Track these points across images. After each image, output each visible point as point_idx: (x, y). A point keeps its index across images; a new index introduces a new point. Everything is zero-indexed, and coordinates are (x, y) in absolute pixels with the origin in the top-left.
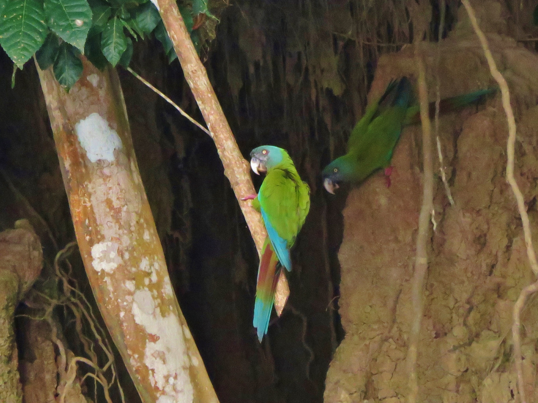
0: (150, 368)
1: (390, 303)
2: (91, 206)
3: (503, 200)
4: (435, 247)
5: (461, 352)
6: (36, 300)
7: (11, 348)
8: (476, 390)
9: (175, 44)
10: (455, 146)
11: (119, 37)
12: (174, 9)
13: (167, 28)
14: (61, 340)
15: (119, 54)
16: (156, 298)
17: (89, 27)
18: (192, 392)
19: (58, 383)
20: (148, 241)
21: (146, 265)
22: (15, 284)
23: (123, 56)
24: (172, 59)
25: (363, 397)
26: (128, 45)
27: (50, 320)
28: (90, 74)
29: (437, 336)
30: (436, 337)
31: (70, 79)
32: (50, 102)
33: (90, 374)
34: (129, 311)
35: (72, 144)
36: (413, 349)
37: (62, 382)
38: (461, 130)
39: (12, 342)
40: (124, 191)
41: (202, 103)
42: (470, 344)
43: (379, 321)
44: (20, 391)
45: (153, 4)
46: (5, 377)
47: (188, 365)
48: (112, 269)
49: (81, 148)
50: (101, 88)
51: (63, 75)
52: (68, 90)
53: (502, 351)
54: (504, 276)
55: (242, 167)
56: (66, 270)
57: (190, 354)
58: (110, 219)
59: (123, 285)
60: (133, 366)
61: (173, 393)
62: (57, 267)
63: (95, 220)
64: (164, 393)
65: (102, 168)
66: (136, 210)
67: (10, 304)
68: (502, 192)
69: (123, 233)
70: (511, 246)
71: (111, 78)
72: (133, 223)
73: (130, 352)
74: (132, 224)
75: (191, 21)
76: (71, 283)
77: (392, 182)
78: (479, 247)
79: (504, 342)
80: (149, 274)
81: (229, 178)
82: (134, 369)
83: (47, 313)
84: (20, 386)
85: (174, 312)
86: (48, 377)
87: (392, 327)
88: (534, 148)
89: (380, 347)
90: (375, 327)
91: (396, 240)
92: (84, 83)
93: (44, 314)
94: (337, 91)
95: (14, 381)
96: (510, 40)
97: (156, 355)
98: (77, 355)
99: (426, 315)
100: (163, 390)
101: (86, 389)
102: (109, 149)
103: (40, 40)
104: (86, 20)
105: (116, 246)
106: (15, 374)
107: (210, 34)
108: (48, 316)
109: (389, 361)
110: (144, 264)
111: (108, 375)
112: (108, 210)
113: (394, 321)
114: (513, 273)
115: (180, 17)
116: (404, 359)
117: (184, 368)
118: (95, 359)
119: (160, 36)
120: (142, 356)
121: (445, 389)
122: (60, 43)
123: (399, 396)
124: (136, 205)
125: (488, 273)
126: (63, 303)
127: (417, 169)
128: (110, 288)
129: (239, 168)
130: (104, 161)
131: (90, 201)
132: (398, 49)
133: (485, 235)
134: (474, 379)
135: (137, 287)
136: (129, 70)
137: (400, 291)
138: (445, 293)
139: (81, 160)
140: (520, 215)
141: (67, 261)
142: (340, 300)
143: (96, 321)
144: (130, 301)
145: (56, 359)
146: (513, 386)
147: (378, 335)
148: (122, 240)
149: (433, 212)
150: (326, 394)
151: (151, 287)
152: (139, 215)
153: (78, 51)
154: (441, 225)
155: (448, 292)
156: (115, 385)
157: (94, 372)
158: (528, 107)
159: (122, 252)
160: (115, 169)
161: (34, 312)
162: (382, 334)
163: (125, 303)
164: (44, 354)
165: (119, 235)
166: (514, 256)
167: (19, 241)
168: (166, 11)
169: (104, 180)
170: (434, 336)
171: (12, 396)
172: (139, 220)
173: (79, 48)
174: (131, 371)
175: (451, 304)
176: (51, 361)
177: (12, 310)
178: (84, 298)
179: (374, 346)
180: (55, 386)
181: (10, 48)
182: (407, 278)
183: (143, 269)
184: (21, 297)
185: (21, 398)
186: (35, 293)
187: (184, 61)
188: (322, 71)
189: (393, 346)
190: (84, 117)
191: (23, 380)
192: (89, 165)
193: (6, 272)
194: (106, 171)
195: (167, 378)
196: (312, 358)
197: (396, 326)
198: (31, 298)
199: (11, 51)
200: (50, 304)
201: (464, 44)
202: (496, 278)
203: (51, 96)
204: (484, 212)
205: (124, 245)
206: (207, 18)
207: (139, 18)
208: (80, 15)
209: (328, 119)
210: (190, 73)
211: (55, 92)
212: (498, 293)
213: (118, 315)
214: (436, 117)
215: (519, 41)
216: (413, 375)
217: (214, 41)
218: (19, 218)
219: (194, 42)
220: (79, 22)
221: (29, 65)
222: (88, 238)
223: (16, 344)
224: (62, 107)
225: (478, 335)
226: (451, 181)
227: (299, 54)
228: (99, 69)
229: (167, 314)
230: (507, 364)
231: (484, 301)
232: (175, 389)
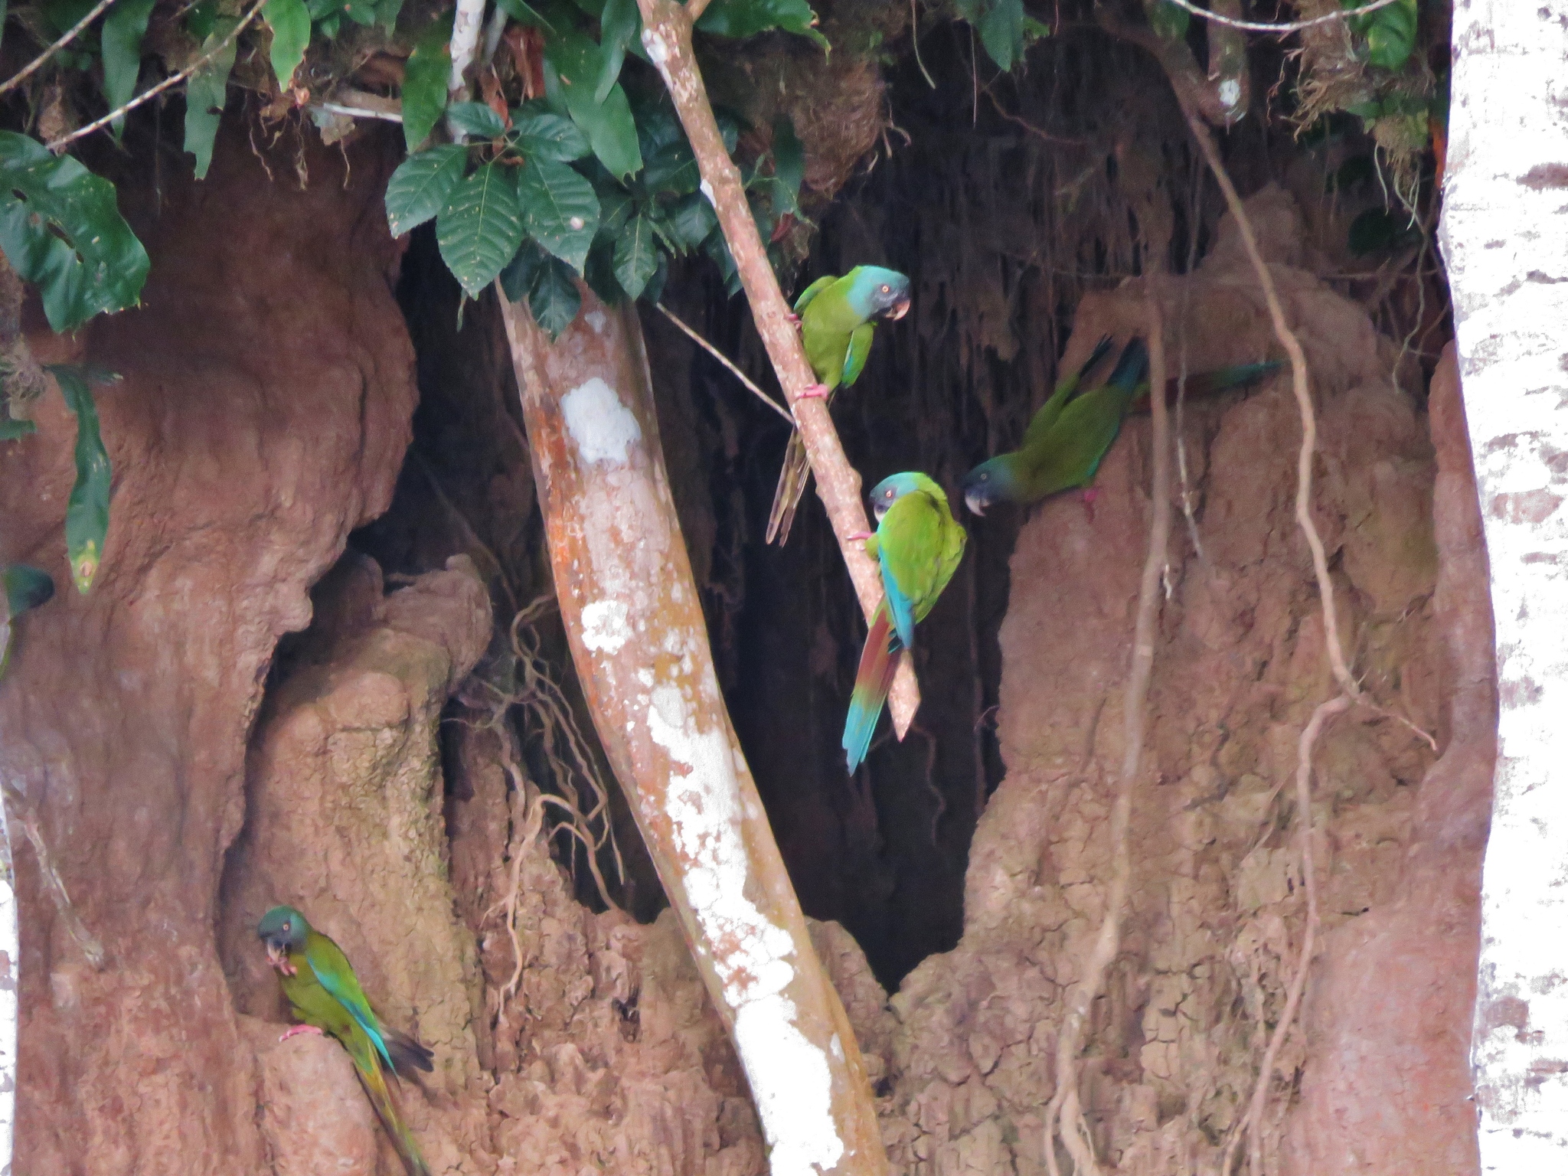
0: (674, 820)
1: (1086, 721)
2: (584, 539)
3: (1285, 550)
4: (1166, 627)
5: (1204, 809)
6: (478, 693)
7: (433, 775)
8: (1228, 876)
9: (740, 265)
10: (1207, 456)
11: (645, 250)
12: (741, 207)
13: (727, 237)
14: (518, 764)
15: (643, 278)
16: (690, 700)
17: (595, 230)
18: (745, 863)
19: (510, 838)
20: (680, 601)
21: (675, 643)
22: (445, 666)
23: (651, 284)
24: (734, 291)
25: (1033, 880)
26: (660, 265)
27: (500, 729)
28: (591, 312)
29: (1164, 781)
30: (1162, 783)
31: (557, 319)
32: (520, 357)
33: (565, 825)
34: (641, 720)
35: (554, 429)
36: (1123, 803)
37: (517, 838)
38: (1218, 427)
39: (435, 764)
40: (641, 514)
41: (784, 368)
42: (1221, 797)
43: (1065, 751)
44: (445, 849)
45: (706, 198)
46: (419, 825)
47: (739, 817)
48: (615, 648)
49: (571, 439)
50: (608, 336)
51: (546, 313)
52: (553, 337)
53: (1276, 812)
54: (1283, 683)
55: (847, 481)
56: (530, 644)
57: (745, 798)
58: (616, 561)
59: (633, 675)
60: (646, 816)
61: (713, 865)
62: (515, 640)
63: (589, 562)
64: (696, 863)
65: (606, 473)
66: (661, 547)
67: (433, 700)
68: (1284, 536)
69: (637, 587)
70: (1296, 631)
71: (625, 321)
72: (655, 570)
73: (641, 791)
74: (653, 572)
75: (769, 226)
76: (537, 666)
77: (1096, 512)
78: (1241, 630)
79: (1279, 796)
80: (679, 659)
81: (825, 499)
82: (647, 821)
83: (496, 717)
84: (446, 839)
85: (718, 724)
86: (494, 827)
87: (1086, 764)
88: (1342, 463)
89: (1067, 795)
90: (1059, 761)
91: (1100, 613)
92: (579, 326)
93: (491, 719)
94: (1005, 352)
95: (436, 832)
96: (1308, 277)
97: (685, 798)
98: (543, 791)
99: (1148, 744)
100: (696, 858)
101: (557, 850)
102: (618, 441)
103: (509, 250)
104: (590, 219)
105: (624, 608)
106: (438, 821)
107: (799, 250)
108: (497, 722)
109: (1079, 822)
110: (671, 643)
111: (596, 827)
112: (612, 545)
113: (1091, 752)
114: (1299, 677)
115: (751, 219)
116: (1106, 818)
117: (733, 822)
118: (575, 799)
119: (715, 250)
120: (662, 799)
121: (1176, 872)
122: (542, 256)
123: (1095, 881)
124: (660, 539)
125: (1255, 676)
126: (522, 700)
127: (1140, 493)
128: (613, 681)
129: (842, 483)
130: (609, 462)
131: (582, 529)
132: (1114, 283)
133: (1253, 610)
134: (1225, 858)
135: (659, 680)
136: (659, 306)
137: (1104, 702)
138: (1181, 707)
139: (569, 458)
140: (1315, 576)
141: (533, 628)
142: (999, 713)
143: (579, 733)
144: (644, 703)
145: (508, 798)
146: (1292, 872)
147: (1063, 775)
148: (636, 598)
149: (1167, 568)
150: (970, 873)
151: (682, 680)
152: (666, 557)
153: (575, 273)
154: (1177, 590)
155: (1186, 704)
156: (608, 846)
157: (571, 822)
158: (1334, 392)
159: (633, 617)
160: (627, 475)
161: (474, 714)
162: (1070, 773)
163: (636, 708)
164: (488, 787)
165: (630, 589)
166: (1302, 649)
167: (454, 591)
168: (727, 209)
169: (608, 495)
170: (1159, 780)
171: (431, 856)
172: (666, 565)
173: (575, 266)
174: (642, 823)
175: (1191, 726)
176: (498, 801)
177: (436, 710)
178: (560, 694)
179: (1054, 794)
180: (505, 843)
181: (456, 262)
182: (1117, 679)
183: (670, 649)
184: (453, 688)
185: (446, 863)
186: (475, 681)
187: (756, 296)
188: (981, 317)
189: (1089, 796)
190: (577, 383)
191: (451, 831)
192: (583, 468)
193: (429, 644)
194: (612, 479)
195: (703, 838)
196: (942, 808)
197: (1094, 760)
198: (469, 691)
199: (459, 267)
200: (500, 702)
201: (1228, 280)
202: (1269, 686)
203: (522, 346)
204: (1252, 570)
205: (639, 607)
206: (795, 221)
207: (680, 219)
208: (578, 209)
209: (986, 398)
210: (765, 317)
211: (529, 341)
212: (1271, 710)
213: (623, 727)
214: (1179, 406)
215: (1324, 279)
216: (1122, 848)
217: (805, 262)
218: (453, 552)
219: (772, 263)
220: (577, 222)
221: (489, 292)
222: (576, 592)
223: (440, 769)
224: (540, 368)
225: (1233, 783)
226: (1198, 513)
227: (942, 285)
228: (607, 302)
229: (706, 729)
230: (1283, 833)
231: (1247, 723)
232: (715, 858)
